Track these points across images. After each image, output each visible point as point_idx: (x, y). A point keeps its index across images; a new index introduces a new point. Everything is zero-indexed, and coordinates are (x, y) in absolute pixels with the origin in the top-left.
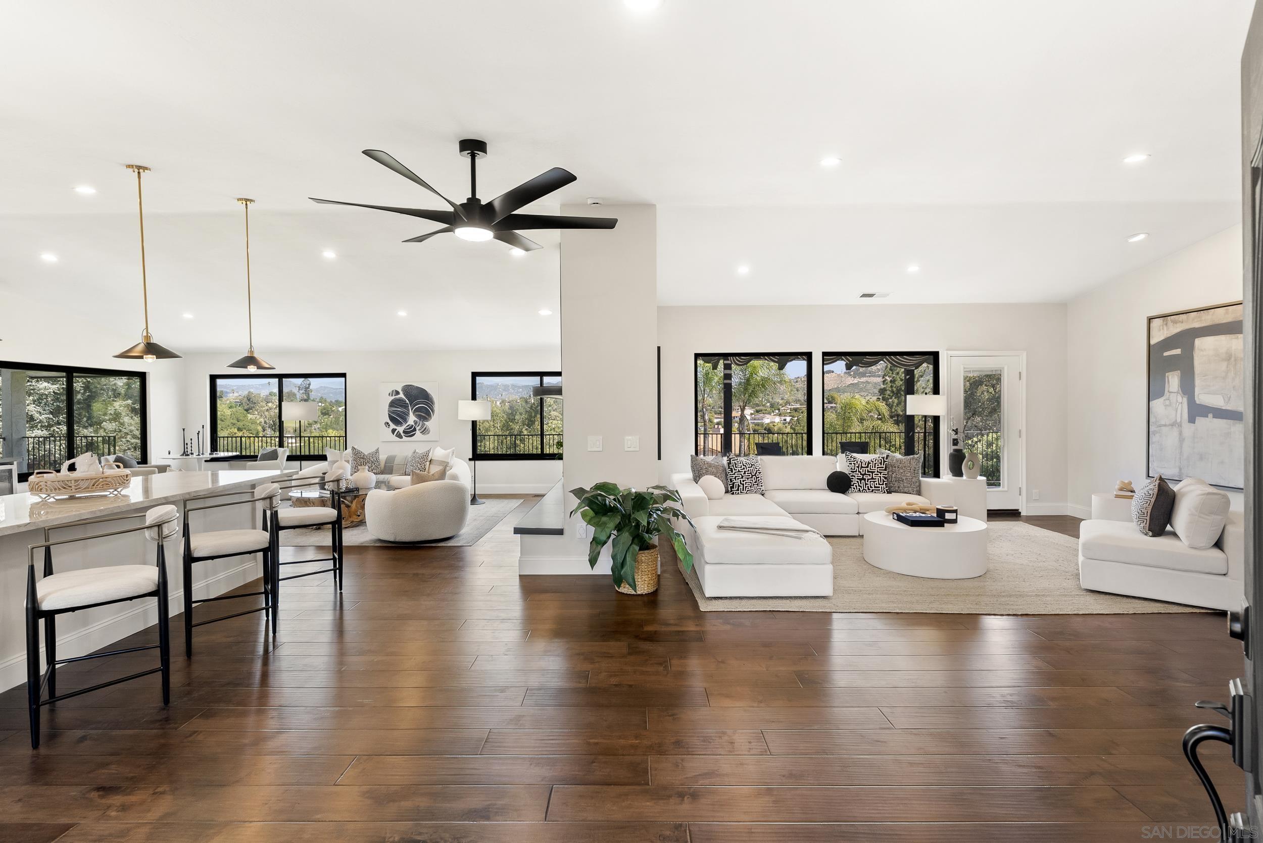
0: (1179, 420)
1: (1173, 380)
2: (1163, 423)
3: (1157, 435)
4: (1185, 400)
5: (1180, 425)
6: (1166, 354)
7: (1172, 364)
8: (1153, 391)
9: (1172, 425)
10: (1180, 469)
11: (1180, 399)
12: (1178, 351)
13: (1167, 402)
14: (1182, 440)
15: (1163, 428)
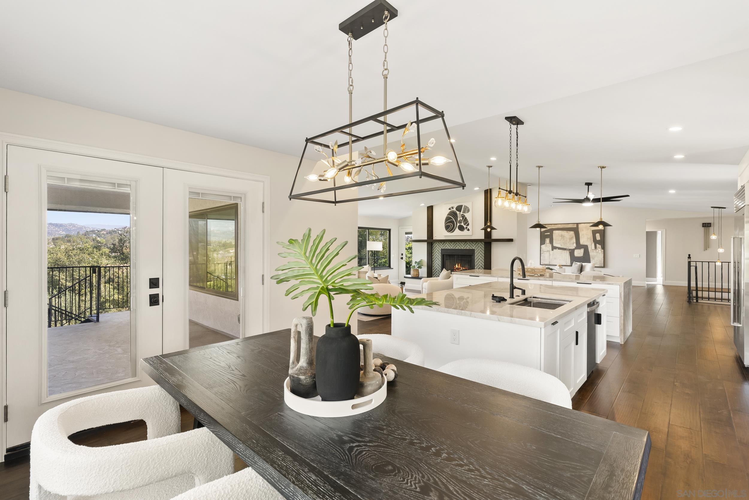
0: (549, 250)
1: (548, 240)
2: (545, 251)
3: (543, 254)
4: (551, 245)
5: (549, 251)
6: (545, 234)
7: (547, 236)
8: (542, 242)
9: (547, 251)
10: (549, 262)
11: (549, 245)
12: (549, 233)
13: (546, 246)
14: (550, 255)
15: (545, 252)
